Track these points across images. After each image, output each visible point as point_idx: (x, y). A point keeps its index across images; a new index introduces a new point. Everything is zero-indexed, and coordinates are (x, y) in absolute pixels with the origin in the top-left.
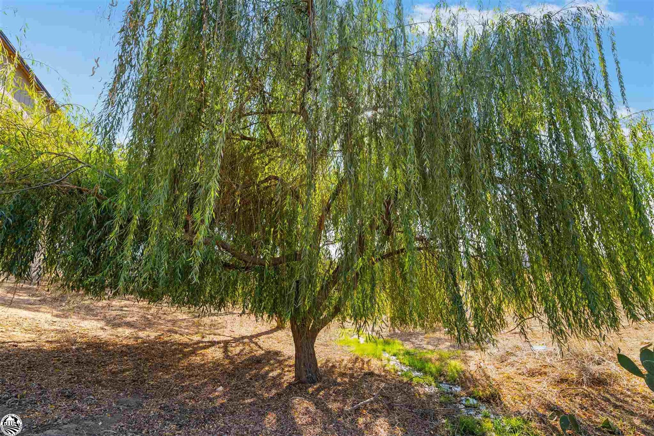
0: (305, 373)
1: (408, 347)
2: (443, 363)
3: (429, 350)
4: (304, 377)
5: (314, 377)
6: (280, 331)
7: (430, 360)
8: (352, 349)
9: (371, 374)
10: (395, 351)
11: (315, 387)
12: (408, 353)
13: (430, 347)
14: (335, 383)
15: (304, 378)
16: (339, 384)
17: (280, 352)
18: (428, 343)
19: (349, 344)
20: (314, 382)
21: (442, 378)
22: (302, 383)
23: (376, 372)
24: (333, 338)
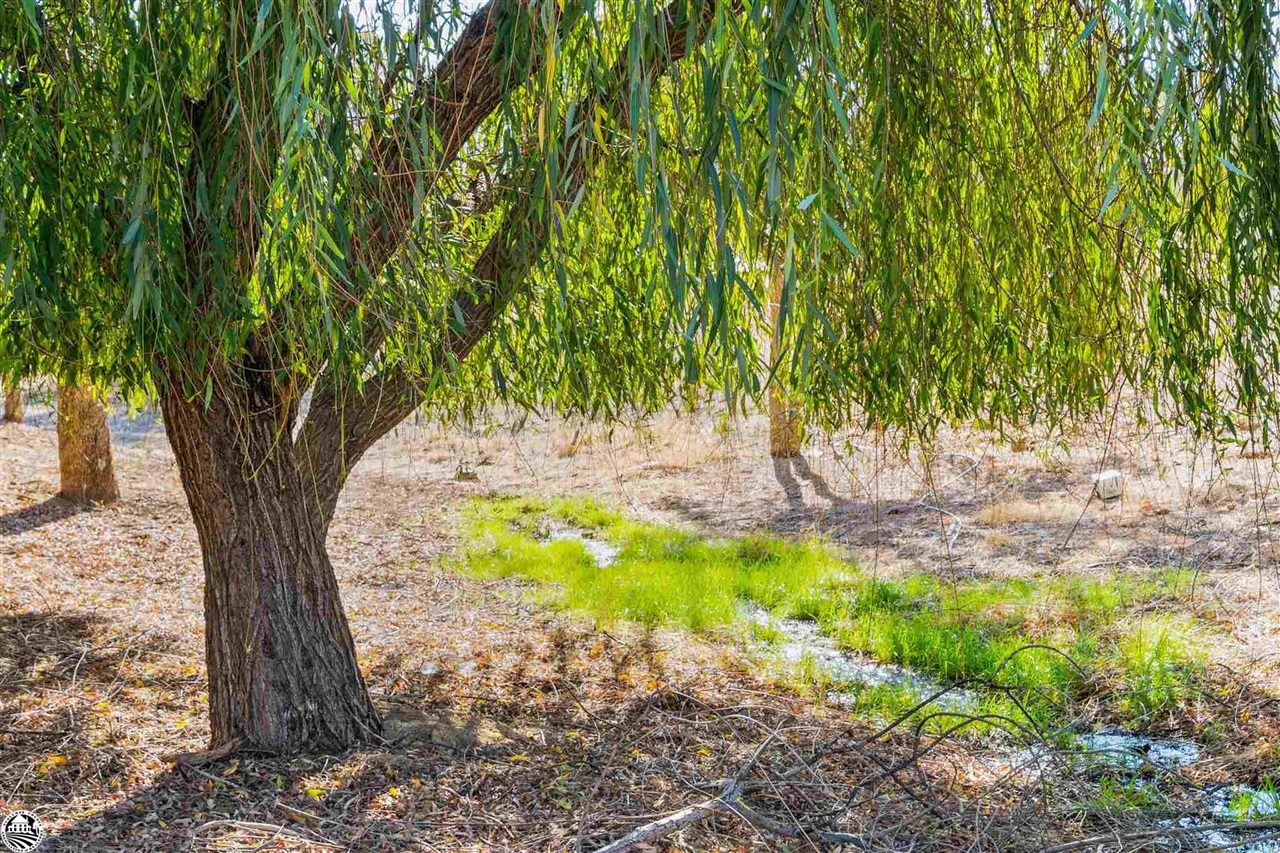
0: (274, 699)
1: (890, 570)
2: (1092, 640)
3: (1007, 580)
4: (271, 720)
5: (338, 723)
6: (82, 518)
7: (1019, 626)
8: (548, 595)
9: (677, 703)
10: (809, 594)
11: (345, 769)
12: (885, 598)
13: (1015, 568)
14: (466, 748)
15: (271, 726)
16: (491, 754)
17: (92, 618)
18: (1002, 551)
19: (534, 573)
20: (339, 750)
21: (1092, 707)
22: (258, 756)
23: (708, 695)
24: (427, 548)
